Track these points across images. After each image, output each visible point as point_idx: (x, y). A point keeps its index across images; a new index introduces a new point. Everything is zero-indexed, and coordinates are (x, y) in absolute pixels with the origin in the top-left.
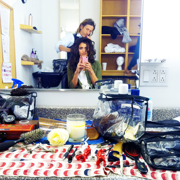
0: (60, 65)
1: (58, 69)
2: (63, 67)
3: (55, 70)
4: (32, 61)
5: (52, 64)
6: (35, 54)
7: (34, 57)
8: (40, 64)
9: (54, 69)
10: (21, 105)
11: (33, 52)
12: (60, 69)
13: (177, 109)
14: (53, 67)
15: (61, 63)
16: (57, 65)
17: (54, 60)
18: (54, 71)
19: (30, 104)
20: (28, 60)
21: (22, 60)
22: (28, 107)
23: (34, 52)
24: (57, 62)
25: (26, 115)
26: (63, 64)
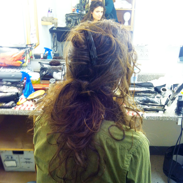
0: (72, 20)
1: (71, 23)
2: (74, 21)
3: (68, 24)
5: (65, 18)
6: (51, 12)
7: (50, 15)
9: (66, 22)
12: (72, 24)
14: (65, 21)
15: (73, 18)
16: (69, 19)
17: (67, 14)
18: (67, 25)
20: (47, 21)
21: (42, 20)
22: (61, 73)
24: (69, 16)
26: (75, 18)
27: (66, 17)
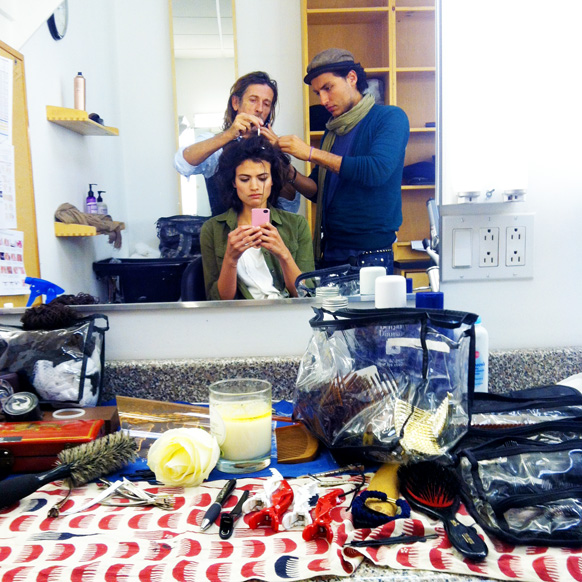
0: (181, 235)
1: (176, 249)
2: (190, 240)
3: (166, 251)
4: (90, 225)
5: (154, 231)
6: (100, 200)
7: (94, 209)
8: (115, 231)
9: (160, 247)
10: (58, 358)
11: (91, 195)
12: (180, 248)
13: (568, 352)
14: (158, 242)
15: (185, 229)
16: (170, 233)
17: (162, 220)
18: (163, 254)
19: (88, 353)
20: (77, 222)
21: (57, 220)
22: (80, 363)
23: (96, 195)
24: (170, 223)
25: (76, 392)
26: (192, 231)
27: (158, 230)
